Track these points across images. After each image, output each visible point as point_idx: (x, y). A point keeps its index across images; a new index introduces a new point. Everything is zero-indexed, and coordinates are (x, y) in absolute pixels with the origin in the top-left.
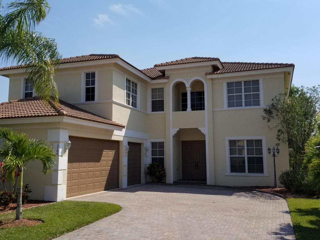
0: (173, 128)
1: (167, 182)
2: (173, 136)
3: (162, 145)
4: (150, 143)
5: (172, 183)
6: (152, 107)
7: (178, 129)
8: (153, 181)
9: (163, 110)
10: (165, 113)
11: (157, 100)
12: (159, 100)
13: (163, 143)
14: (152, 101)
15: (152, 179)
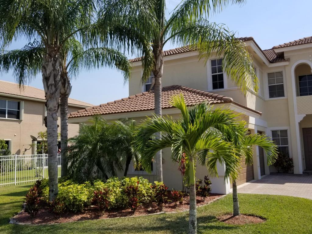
0: (298, 114)
1: (295, 172)
2: (299, 123)
3: (284, 132)
4: (270, 131)
5: (302, 173)
6: (270, 93)
7: (305, 115)
8: (278, 171)
9: (283, 95)
10: (287, 99)
11: (275, 85)
12: (277, 85)
13: (286, 131)
14: (269, 86)
15: (277, 169)
